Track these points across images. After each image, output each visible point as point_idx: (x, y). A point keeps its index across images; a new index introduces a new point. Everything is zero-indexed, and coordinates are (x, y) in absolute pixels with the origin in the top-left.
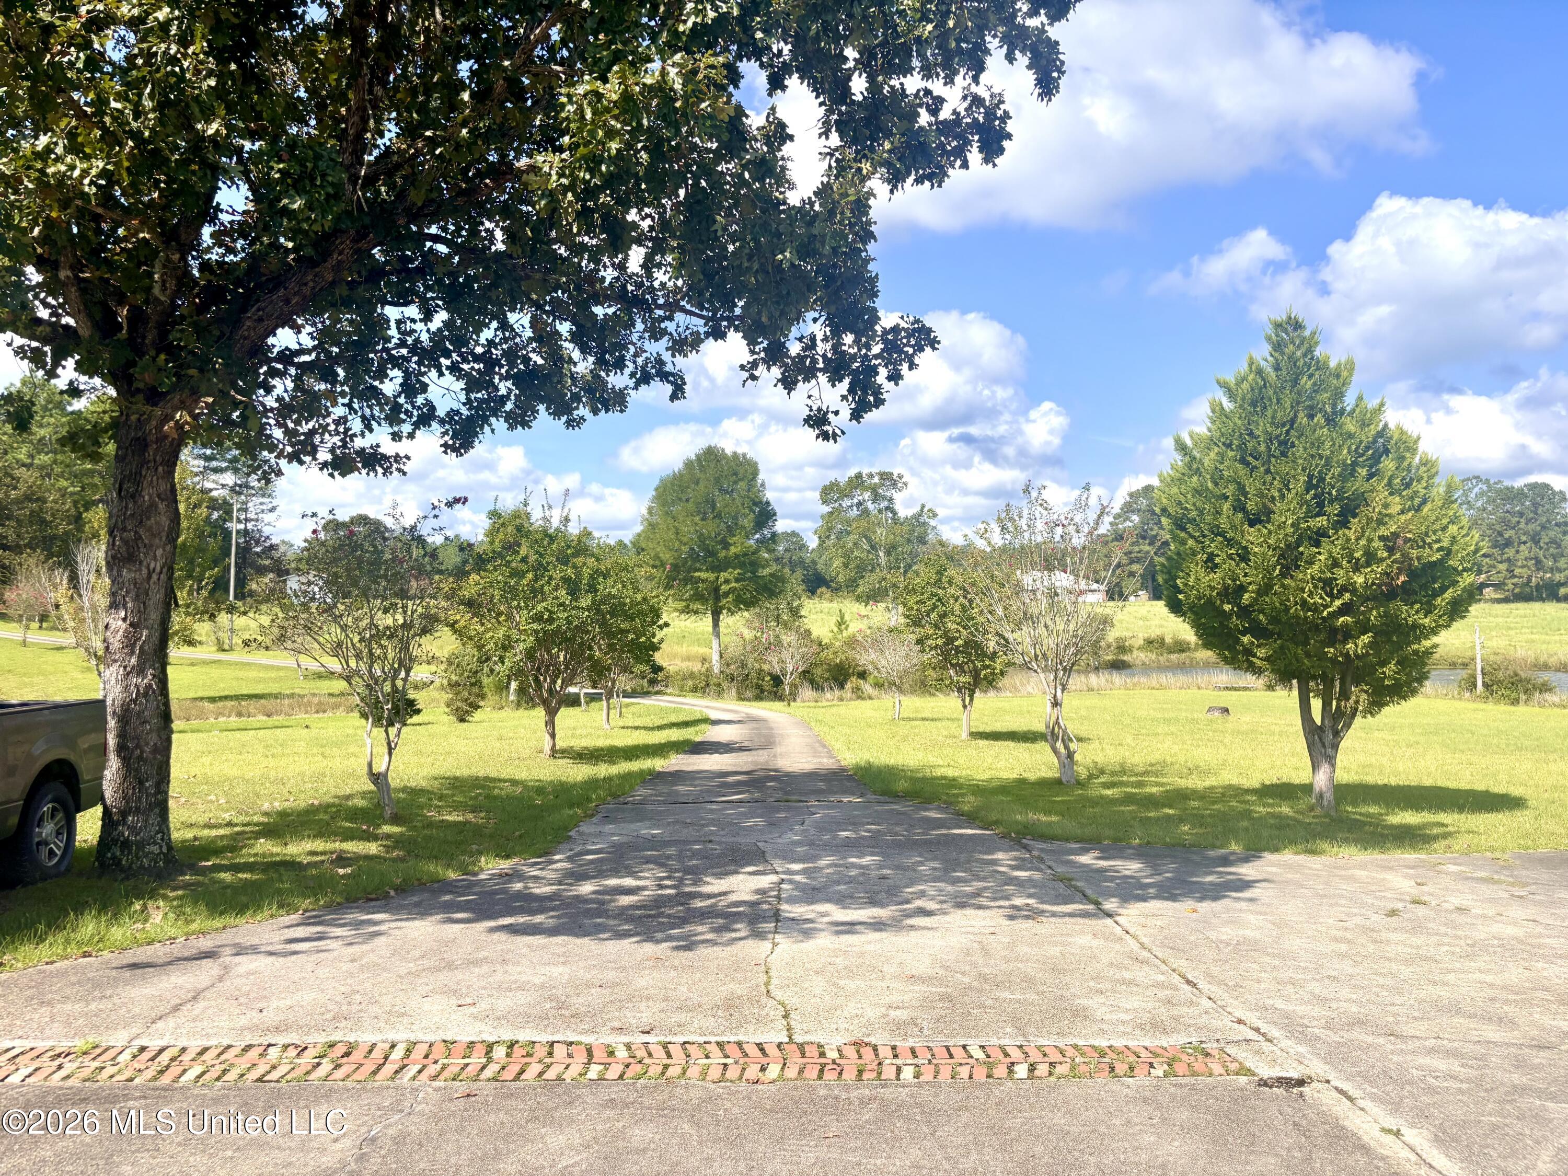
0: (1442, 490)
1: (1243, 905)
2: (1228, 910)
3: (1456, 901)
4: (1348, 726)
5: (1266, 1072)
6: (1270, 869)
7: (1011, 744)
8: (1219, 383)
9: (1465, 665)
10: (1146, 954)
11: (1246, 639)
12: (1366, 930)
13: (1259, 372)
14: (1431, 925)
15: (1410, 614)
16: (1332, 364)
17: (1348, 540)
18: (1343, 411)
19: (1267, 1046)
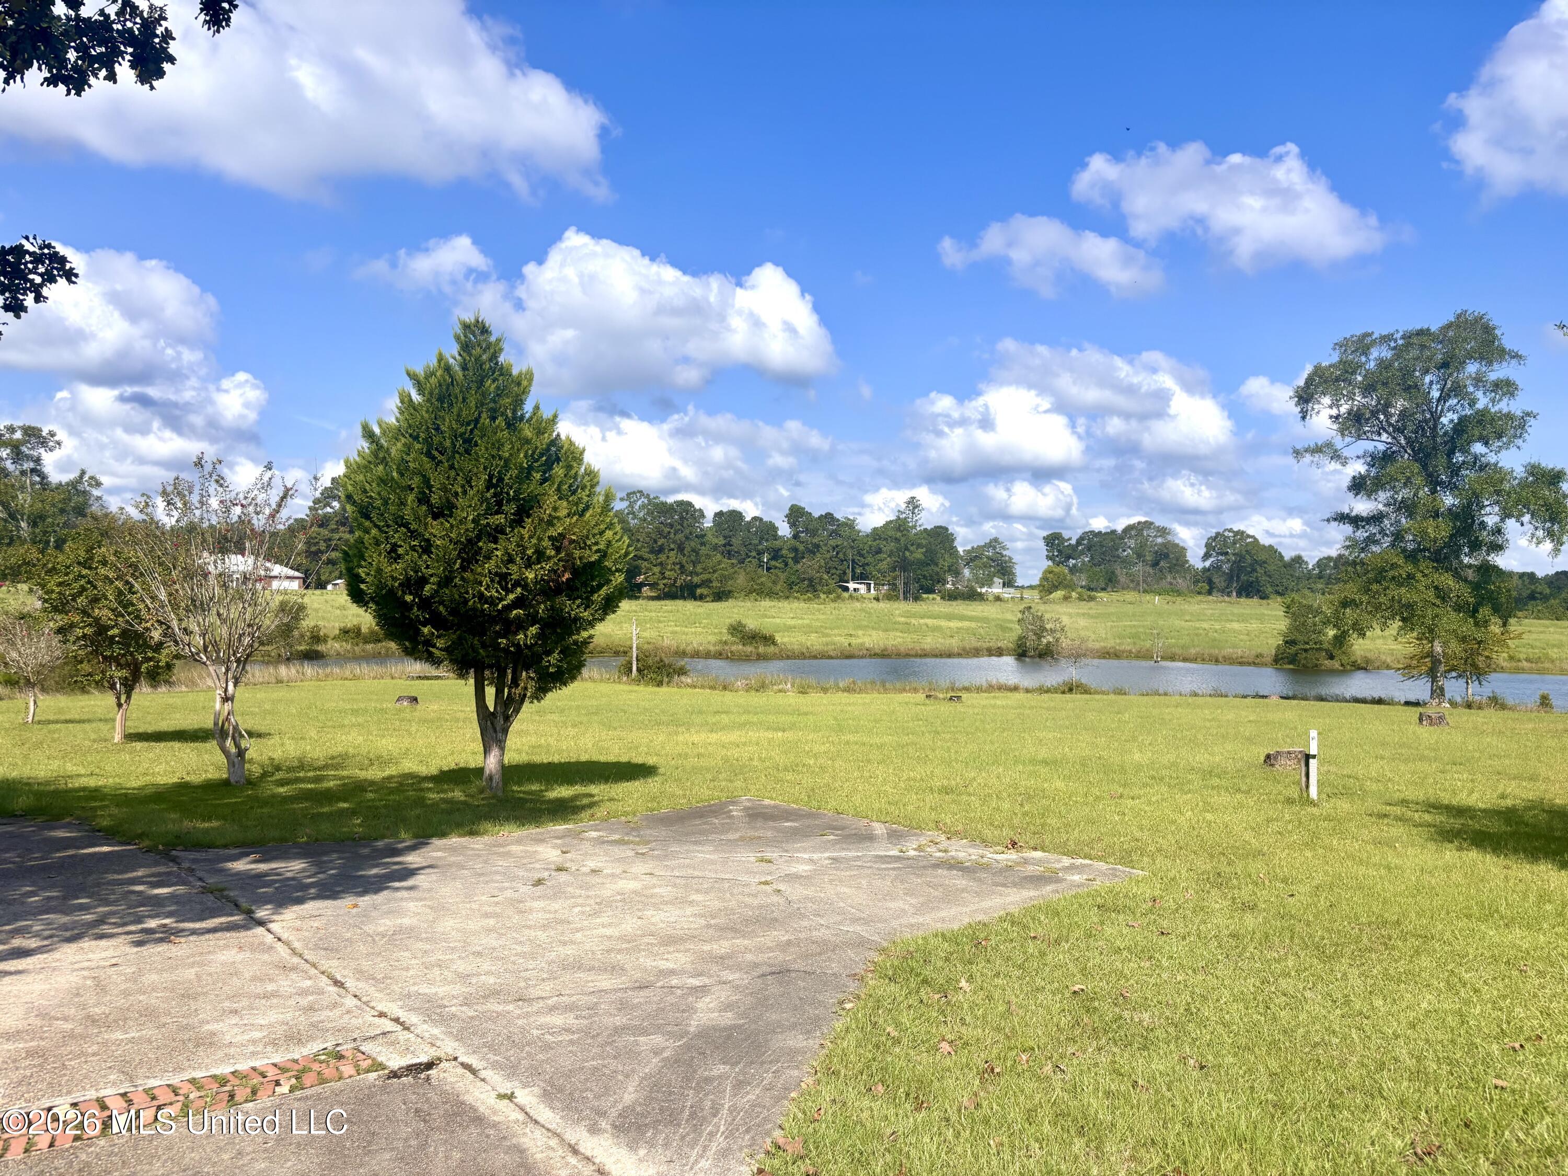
0: (601, 499)
1: (404, 894)
2: (389, 900)
3: (591, 864)
4: (517, 711)
5: (396, 1062)
6: (435, 854)
7: (176, 745)
8: (408, 374)
9: (625, 653)
10: (296, 960)
11: (426, 630)
12: (513, 902)
13: (448, 369)
14: (569, 889)
15: (571, 607)
16: (515, 372)
17: (522, 538)
18: (522, 417)
19: (403, 1036)
